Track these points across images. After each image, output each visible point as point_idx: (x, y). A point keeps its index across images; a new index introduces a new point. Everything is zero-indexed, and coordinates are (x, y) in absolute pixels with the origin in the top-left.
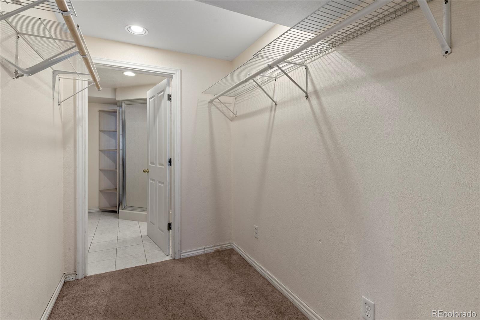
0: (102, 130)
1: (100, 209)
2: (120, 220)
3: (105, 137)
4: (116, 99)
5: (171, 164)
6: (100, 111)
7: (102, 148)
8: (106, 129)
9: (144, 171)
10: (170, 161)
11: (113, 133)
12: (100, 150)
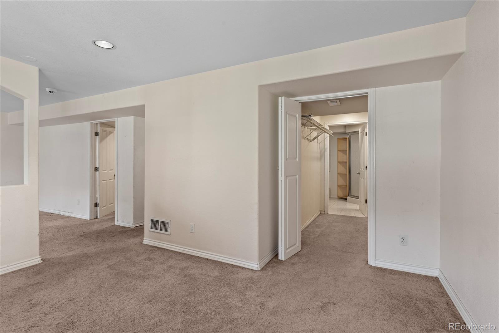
0: (339, 150)
1: (338, 196)
2: (347, 203)
3: (341, 154)
4: (345, 132)
5: (367, 169)
6: (338, 139)
7: (339, 161)
8: (341, 149)
9: (357, 173)
10: (366, 167)
11: (344, 152)
12: (338, 162)
